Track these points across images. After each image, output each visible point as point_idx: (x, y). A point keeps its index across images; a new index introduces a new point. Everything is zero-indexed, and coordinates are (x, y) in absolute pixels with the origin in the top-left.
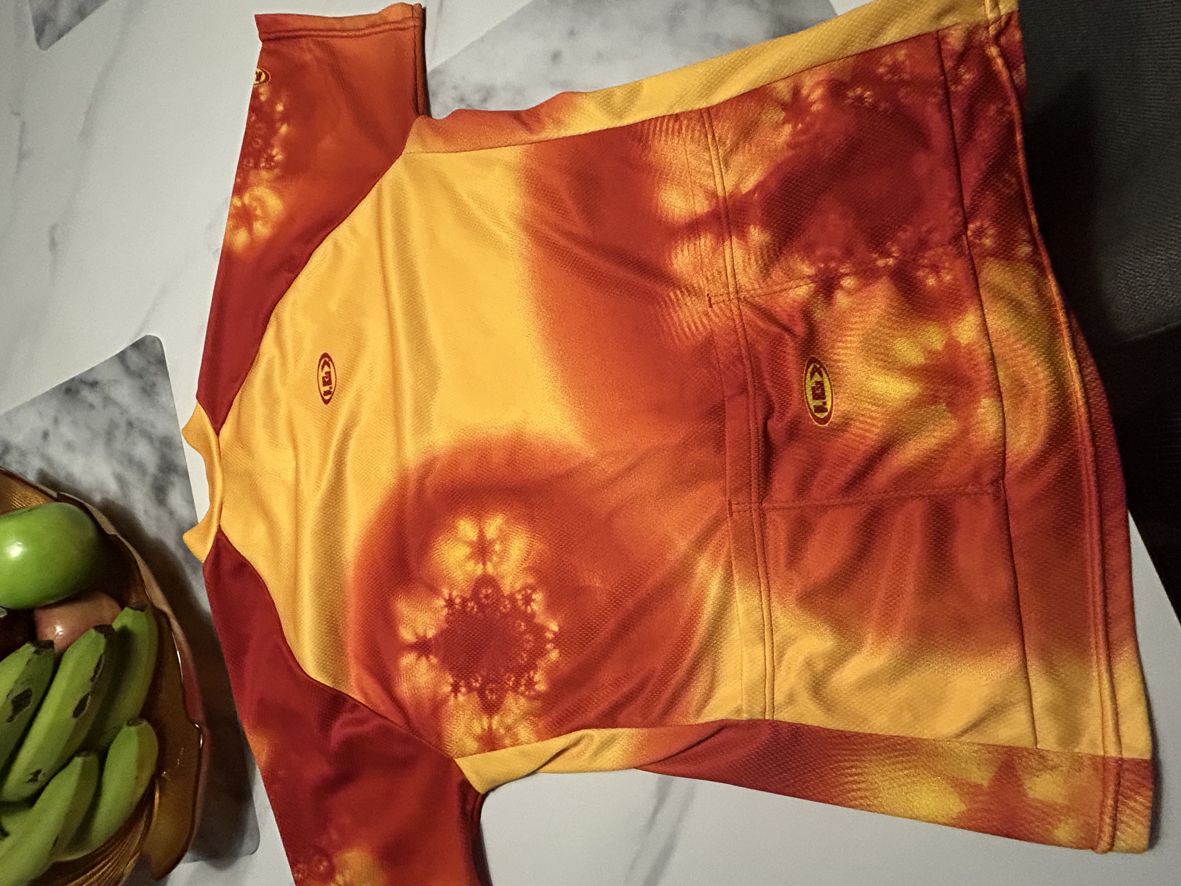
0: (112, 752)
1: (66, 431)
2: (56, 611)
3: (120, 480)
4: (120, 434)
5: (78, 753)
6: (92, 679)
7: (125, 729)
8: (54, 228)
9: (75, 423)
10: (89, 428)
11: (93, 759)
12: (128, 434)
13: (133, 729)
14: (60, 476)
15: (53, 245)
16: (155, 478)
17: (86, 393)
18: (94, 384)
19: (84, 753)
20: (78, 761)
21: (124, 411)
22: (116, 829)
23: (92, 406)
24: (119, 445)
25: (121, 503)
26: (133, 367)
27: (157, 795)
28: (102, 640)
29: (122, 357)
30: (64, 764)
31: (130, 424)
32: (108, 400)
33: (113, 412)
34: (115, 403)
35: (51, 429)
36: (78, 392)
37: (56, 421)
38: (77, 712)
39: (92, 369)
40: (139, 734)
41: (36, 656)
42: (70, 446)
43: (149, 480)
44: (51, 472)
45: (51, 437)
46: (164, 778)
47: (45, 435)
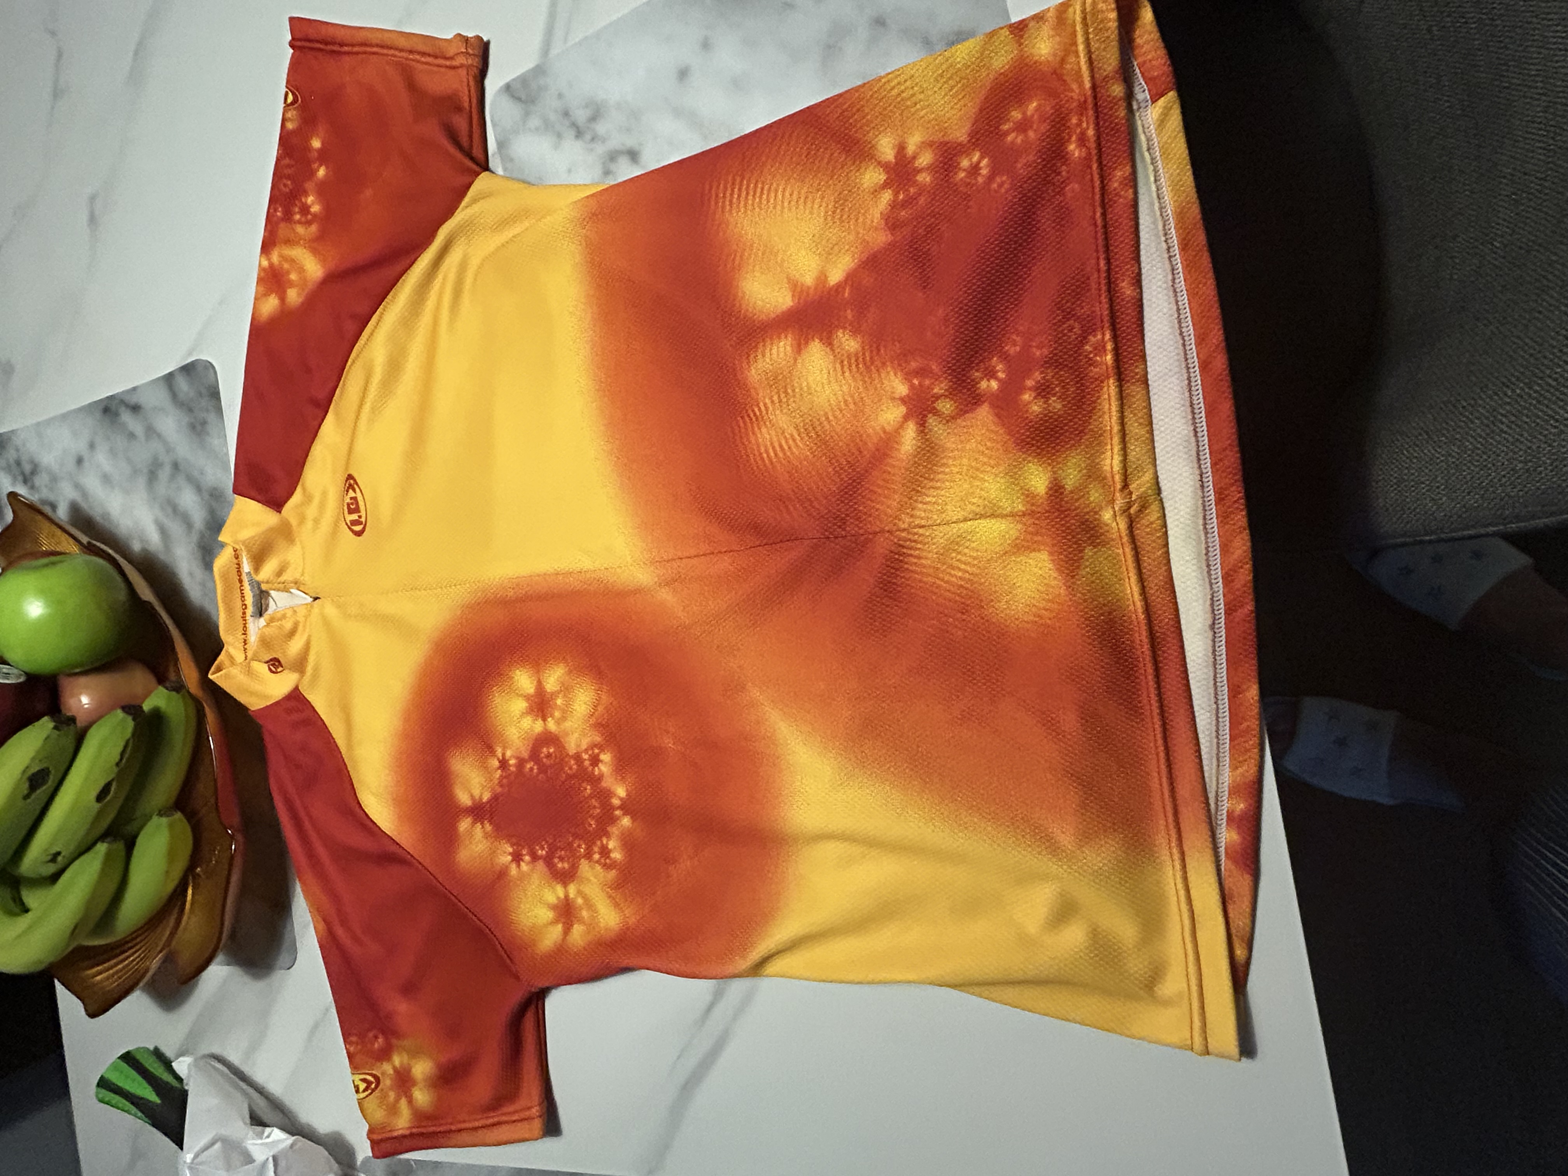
0: (140, 841)
1: (102, 458)
2: (83, 680)
3: (163, 531)
4: (164, 474)
5: (102, 838)
6: (117, 764)
7: (155, 819)
8: (93, 199)
9: (113, 452)
10: (129, 460)
11: (120, 846)
12: (173, 477)
13: (164, 820)
14: (96, 513)
15: (93, 220)
16: (202, 536)
17: (126, 417)
18: (135, 409)
19: (109, 839)
20: (102, 848)
21: (169, 450)
22: (143, 922)
23: (132, 436)
24: (162, 487)
25: (162, 557)
26: (181, 396)
27: (190, 892)
28: (130, 724)
29: (169, 378)
30: (85, 849)
31: (176, 466)
32: (151, 431)
33: (156, 446)
34: (159, 436)
35: (86, 454)
36: (117, 414)
37: (92, 446)
38: (100, 798)
39: (134, 389)
40: (171, 826)
41: (57, 732)
42: (106, 479)
43: (195, 537)
44: (84, 505)
45: (86, 464)
46: (198, 875)
47: (80, 461)
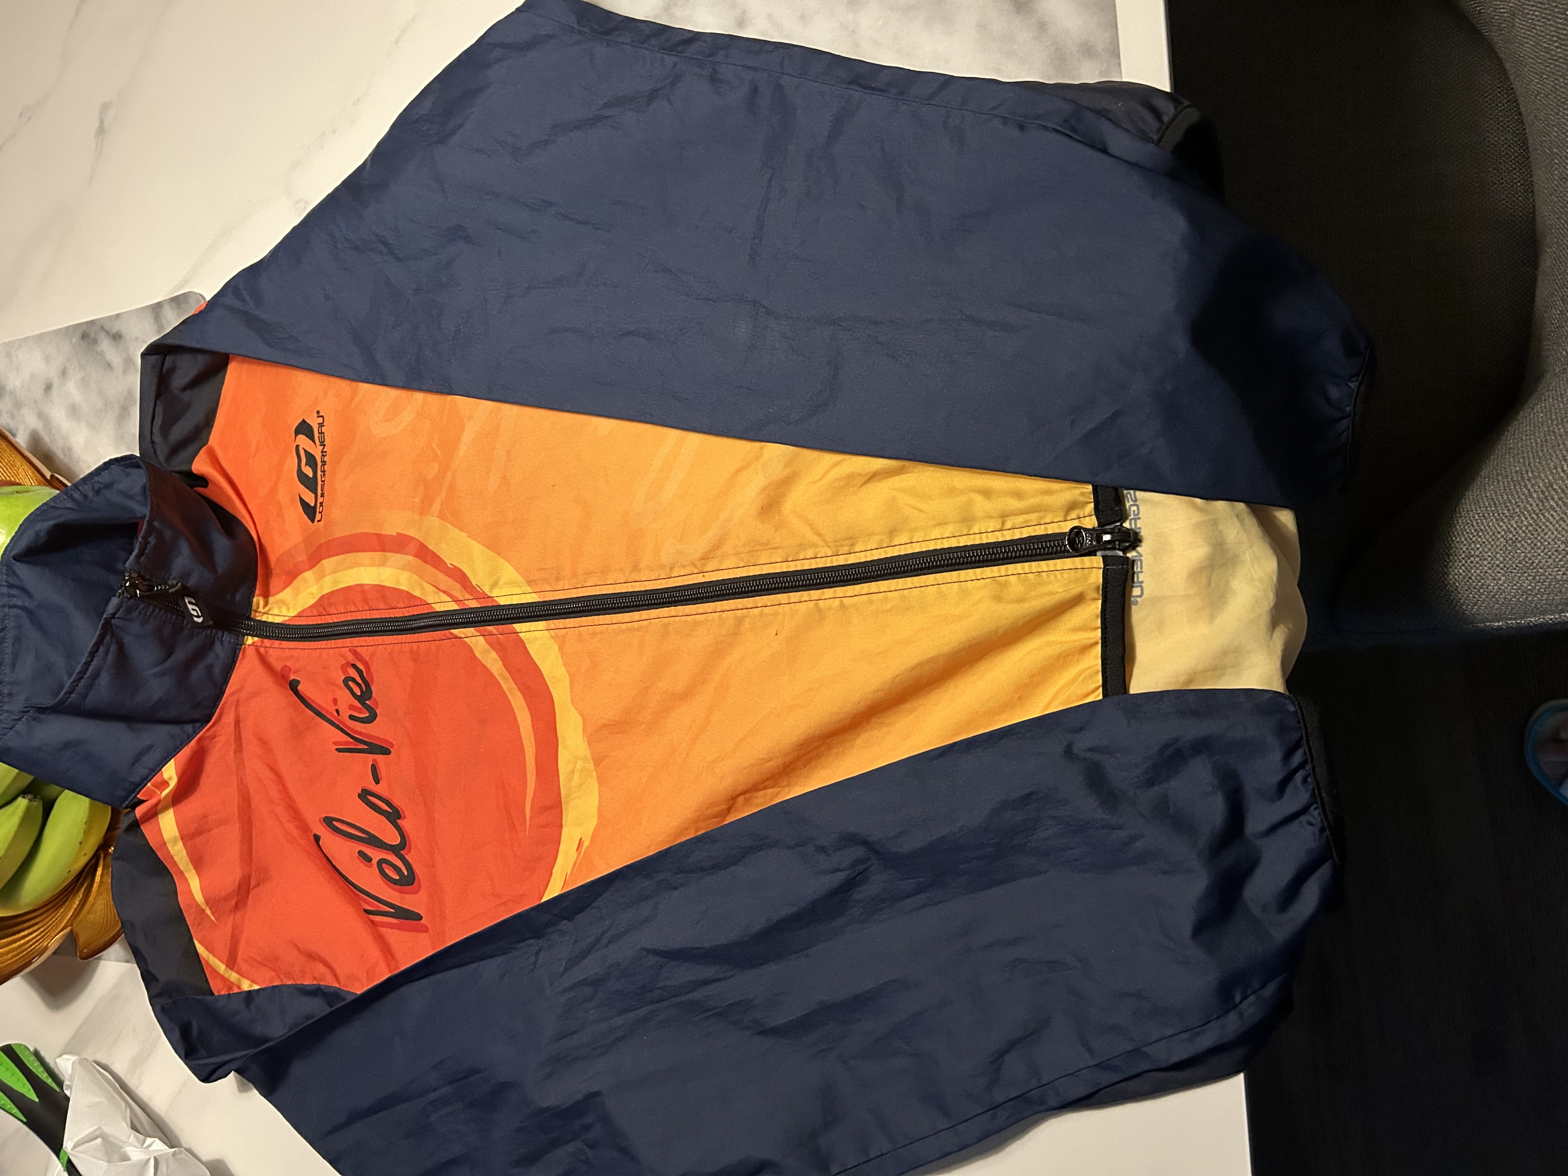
1: (72, 388)
9: (84, 383)
10: (101, 393)
14: (57, 448)
15: (101, 130)
17: (105, 345)
18: (117, 337)
19: (30, 796)
20: (22, 803)
22: (47, 897)
23: (109, 366)
27: (99, 872)
29: (156, 308)
32: (129, 363)
33: (132, 380)
35: (56, 382)
36: (95, 342)
37: (64, 373)
39: (118, 316)
42: (74, 411)
44: (46, 438)
45: (54, 392)
